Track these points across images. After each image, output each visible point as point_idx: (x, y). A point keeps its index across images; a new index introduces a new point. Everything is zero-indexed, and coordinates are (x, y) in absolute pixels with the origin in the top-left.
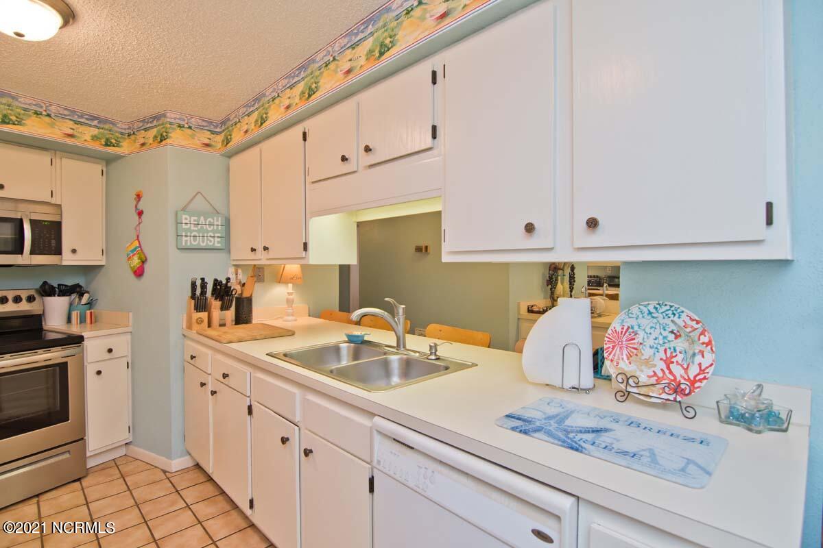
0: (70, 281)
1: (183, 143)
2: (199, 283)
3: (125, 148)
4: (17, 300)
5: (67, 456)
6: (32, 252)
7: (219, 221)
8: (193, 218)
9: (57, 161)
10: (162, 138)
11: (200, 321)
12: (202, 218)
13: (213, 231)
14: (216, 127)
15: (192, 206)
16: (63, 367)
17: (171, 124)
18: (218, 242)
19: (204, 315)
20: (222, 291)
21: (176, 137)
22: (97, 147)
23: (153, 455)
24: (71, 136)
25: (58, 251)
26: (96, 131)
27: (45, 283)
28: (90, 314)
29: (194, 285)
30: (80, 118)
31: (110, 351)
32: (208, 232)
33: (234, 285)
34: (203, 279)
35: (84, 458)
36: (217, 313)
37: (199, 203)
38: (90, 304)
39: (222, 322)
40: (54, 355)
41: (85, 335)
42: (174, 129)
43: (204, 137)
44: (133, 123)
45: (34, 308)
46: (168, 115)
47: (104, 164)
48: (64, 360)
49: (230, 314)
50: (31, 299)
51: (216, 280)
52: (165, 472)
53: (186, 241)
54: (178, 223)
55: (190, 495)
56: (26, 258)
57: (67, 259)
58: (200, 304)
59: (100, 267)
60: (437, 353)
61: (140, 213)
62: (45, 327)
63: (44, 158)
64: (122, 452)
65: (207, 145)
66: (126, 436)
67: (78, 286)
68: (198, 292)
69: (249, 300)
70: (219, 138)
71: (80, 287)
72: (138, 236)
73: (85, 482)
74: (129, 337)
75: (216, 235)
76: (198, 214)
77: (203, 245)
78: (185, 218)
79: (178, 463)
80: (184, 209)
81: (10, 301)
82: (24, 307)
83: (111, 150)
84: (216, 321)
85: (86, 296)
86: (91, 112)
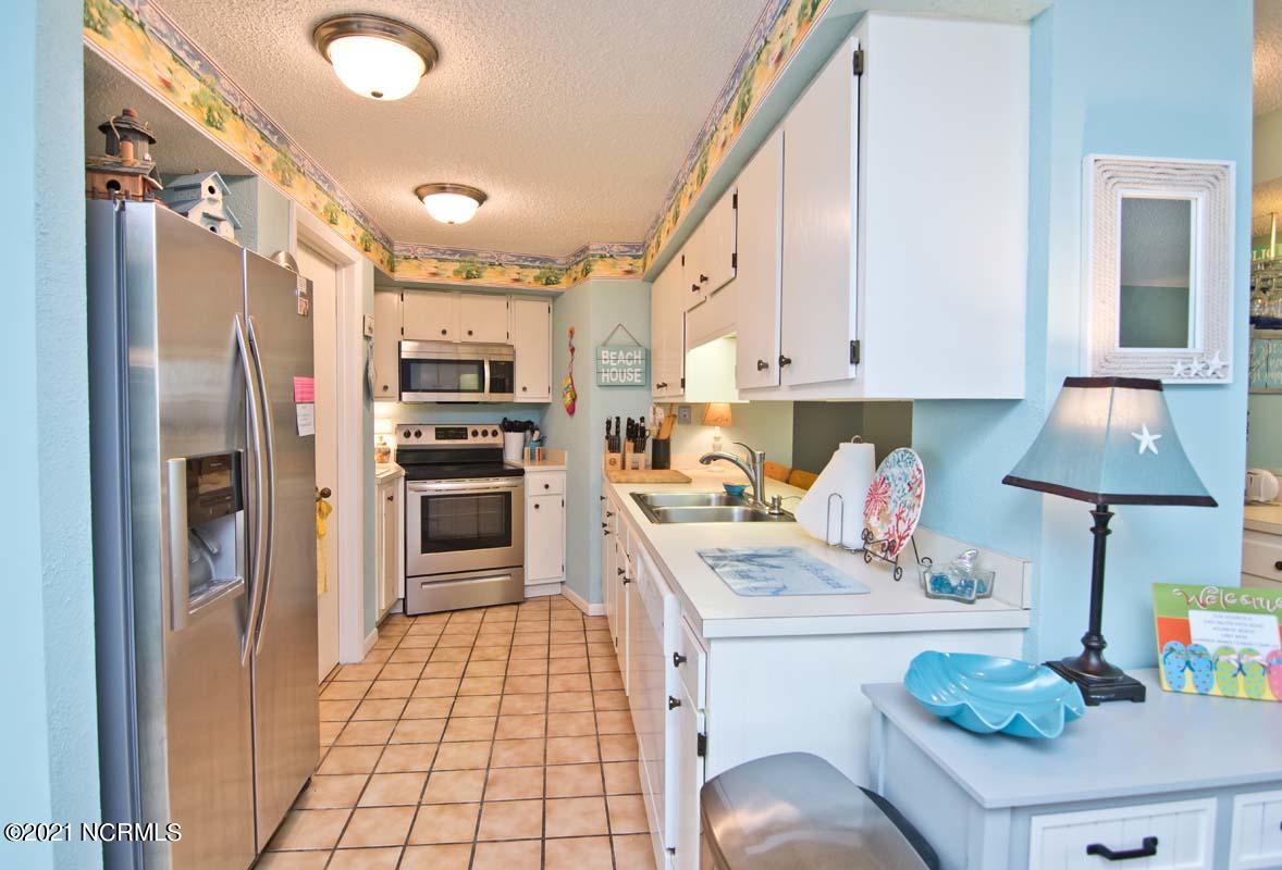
0: (523, 417)
1: (605, 274)
2: (614, 422)
3: (564, 283)
4: (485, 433)
5: (509, 578)
6: (491, 391)
7: (639, 355)
8: (612, 353)
9: (512, 304)
10: (586, 272)
11: (613, 462)
12: (621, 353)
13: (633, 367)
14: (638, 250)
15: (611, 341)
16: (508, 495)
17: (593, 256)
18: (638, 378)
19: (617, 456)
20: (636, 432)
21: (600, 269)
22: (539, 287)
23: (579, 598)
24: (517, 280)
25: (511, 390)
26: (537, 272)
27: (505, 419)
28: (539, 452)
29: (609, 423)
30: (525, 261)
31: (547, 486)
32: (627, 367)
33: (648, 425)
34: (618, 419)
35: (523, 587)
36: (630, 456)
37: (620, 337)
38: (541, 441)
39: (634, 465)
40: (501, 484)
41: (527, 468)
42: (595, 261)
43: (626, 263)
44: (568, 257)
45: (498, 441)
46: (591, 247)
47: (551, 300)
48: (509, 490)
49: (647, 455)
50: (495, 434)
51: (629, 419)
52: (583, 614)
53: (606, 378)
54: (599, 359)
55: (592, 637)
56: (487, 396)
57: (519, 396)
58: (613, 445)
59: (549, 404)
60: (782, 507)
61: (573, 350)
62: (505, 461)
63: (500, 302)
64: (557, 590)
65: (629, 272)
66: (560, 576)
67: (530, 423)
68: (613, 432)
69: (667, 443)
70: (640, 262)
71: (532, 423)
72: (571, 374)
73: (522, 607)
74: (564, 475)
75: (636, 370)
76: (618, 348)
77: (622, 381)
78: (604, 353)
79: (593, 609)
80: (604, 345)
81: (490, 434)
82: (489, 440)
83: (551, 288)
84: (628, 464)
85: (537, 433)
86: (533, 254)
